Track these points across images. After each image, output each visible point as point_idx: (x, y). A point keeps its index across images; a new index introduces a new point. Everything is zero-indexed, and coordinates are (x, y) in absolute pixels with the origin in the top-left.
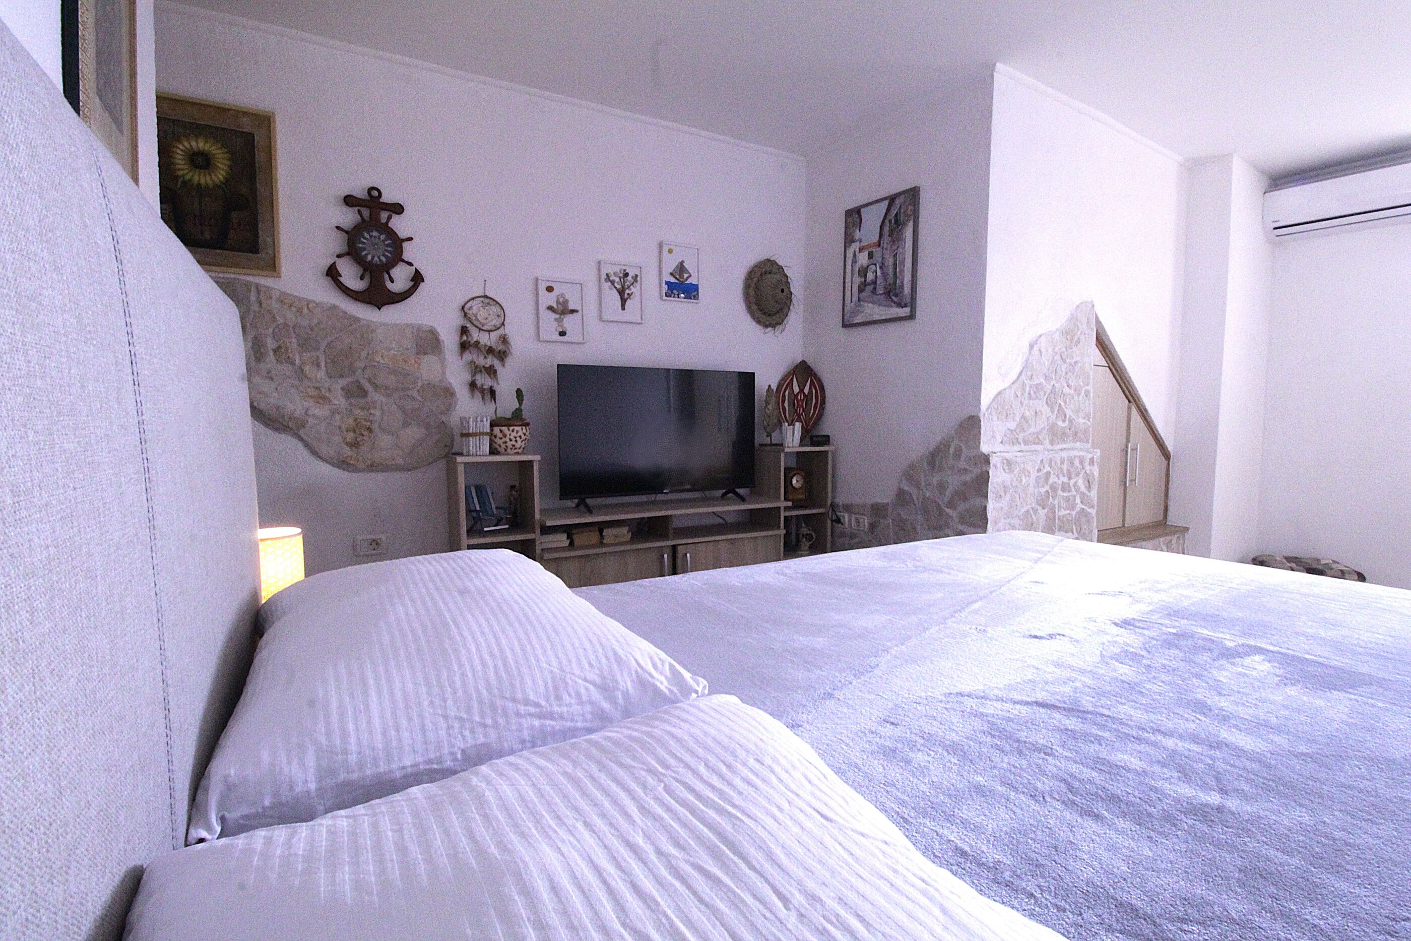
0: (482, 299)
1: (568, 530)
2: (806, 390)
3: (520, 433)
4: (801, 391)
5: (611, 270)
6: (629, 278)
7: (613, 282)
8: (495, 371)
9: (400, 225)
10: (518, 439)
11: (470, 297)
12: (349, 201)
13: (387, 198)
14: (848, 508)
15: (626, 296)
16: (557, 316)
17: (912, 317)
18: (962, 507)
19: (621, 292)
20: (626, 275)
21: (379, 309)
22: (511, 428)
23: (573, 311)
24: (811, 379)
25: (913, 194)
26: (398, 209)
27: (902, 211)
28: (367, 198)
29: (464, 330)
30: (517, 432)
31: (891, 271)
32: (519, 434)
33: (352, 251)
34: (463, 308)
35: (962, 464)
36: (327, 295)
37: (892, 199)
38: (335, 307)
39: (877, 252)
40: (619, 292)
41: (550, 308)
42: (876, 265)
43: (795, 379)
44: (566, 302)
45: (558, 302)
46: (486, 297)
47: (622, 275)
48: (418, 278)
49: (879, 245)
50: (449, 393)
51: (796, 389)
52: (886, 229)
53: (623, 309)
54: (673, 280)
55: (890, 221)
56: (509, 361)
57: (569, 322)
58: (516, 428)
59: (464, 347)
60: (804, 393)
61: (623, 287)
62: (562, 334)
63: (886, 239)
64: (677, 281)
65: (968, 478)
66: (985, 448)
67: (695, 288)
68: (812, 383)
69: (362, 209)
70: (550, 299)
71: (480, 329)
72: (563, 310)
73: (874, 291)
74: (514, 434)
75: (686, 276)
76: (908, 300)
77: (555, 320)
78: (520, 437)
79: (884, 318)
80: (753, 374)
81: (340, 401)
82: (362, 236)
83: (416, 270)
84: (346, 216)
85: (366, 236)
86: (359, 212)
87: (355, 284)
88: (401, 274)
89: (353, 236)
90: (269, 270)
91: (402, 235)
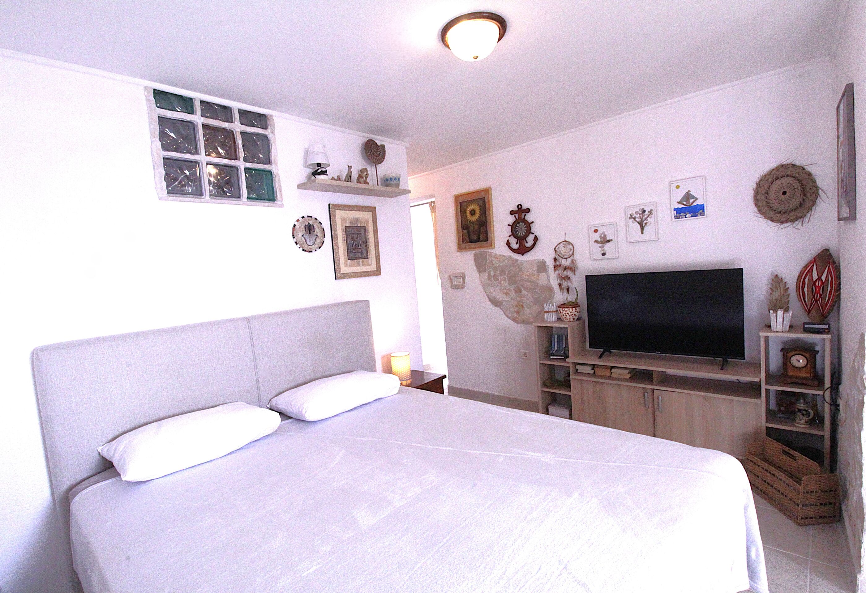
0: (564, 243)
2: (823, 278)
4: (819, 278)
5: (633, 211)
6: (646, 213)
7: (635, 218)
8: (569, 279)
9: (529, 217)
10: (567, 314)
11: (558, 243)
12: (512, 213)
13: (524, 207)
15: (644, 224)
16: (601, 245)
19: (640, 223)
20: (644, 211)
21: (523, 255)
22: (563, 309)
23: (608, 241)
24: (829, 266)
26: (528, 210)
28: (517, 209)
29: (555, 259)
30: (566, 311)
33: (514, 233)
34: (555, 248)
36: (507, 253)
38: (510, 257)
40: (638, 223)
41: (596, 241)
43: (815, 266)
44: (605, 236)
45: (601, 237)
46: (565, 241)
47: (641, 212)
48: (536, 239)
50: (551, 289)
51: (815, 277)
53: (642, 233)
54: (681, 206)
56: (578, 272)
57: (608, 247)
58: (566, 309)
59: (556, 267)
60: (822, 280)
61: (642, 219)
62: (604, 254)
64: (685, 206)
67: (702, 207)
68: (829, 271)
69: (516, 215)
70: (597, 237)
71: (562, 258)
72: (604, 241)
75: (691, 201)
77: (600, 247)
80: (742, 269)
81: (513, 294)
82: (516, 226)
83: (535, 236)
84: (511, 219)
85: (518, 225)
86: (515, 216)
87: (515, 246)
88: (530, 239)
89: (513, 227)
90: (491, 246)
91: (530, 221)
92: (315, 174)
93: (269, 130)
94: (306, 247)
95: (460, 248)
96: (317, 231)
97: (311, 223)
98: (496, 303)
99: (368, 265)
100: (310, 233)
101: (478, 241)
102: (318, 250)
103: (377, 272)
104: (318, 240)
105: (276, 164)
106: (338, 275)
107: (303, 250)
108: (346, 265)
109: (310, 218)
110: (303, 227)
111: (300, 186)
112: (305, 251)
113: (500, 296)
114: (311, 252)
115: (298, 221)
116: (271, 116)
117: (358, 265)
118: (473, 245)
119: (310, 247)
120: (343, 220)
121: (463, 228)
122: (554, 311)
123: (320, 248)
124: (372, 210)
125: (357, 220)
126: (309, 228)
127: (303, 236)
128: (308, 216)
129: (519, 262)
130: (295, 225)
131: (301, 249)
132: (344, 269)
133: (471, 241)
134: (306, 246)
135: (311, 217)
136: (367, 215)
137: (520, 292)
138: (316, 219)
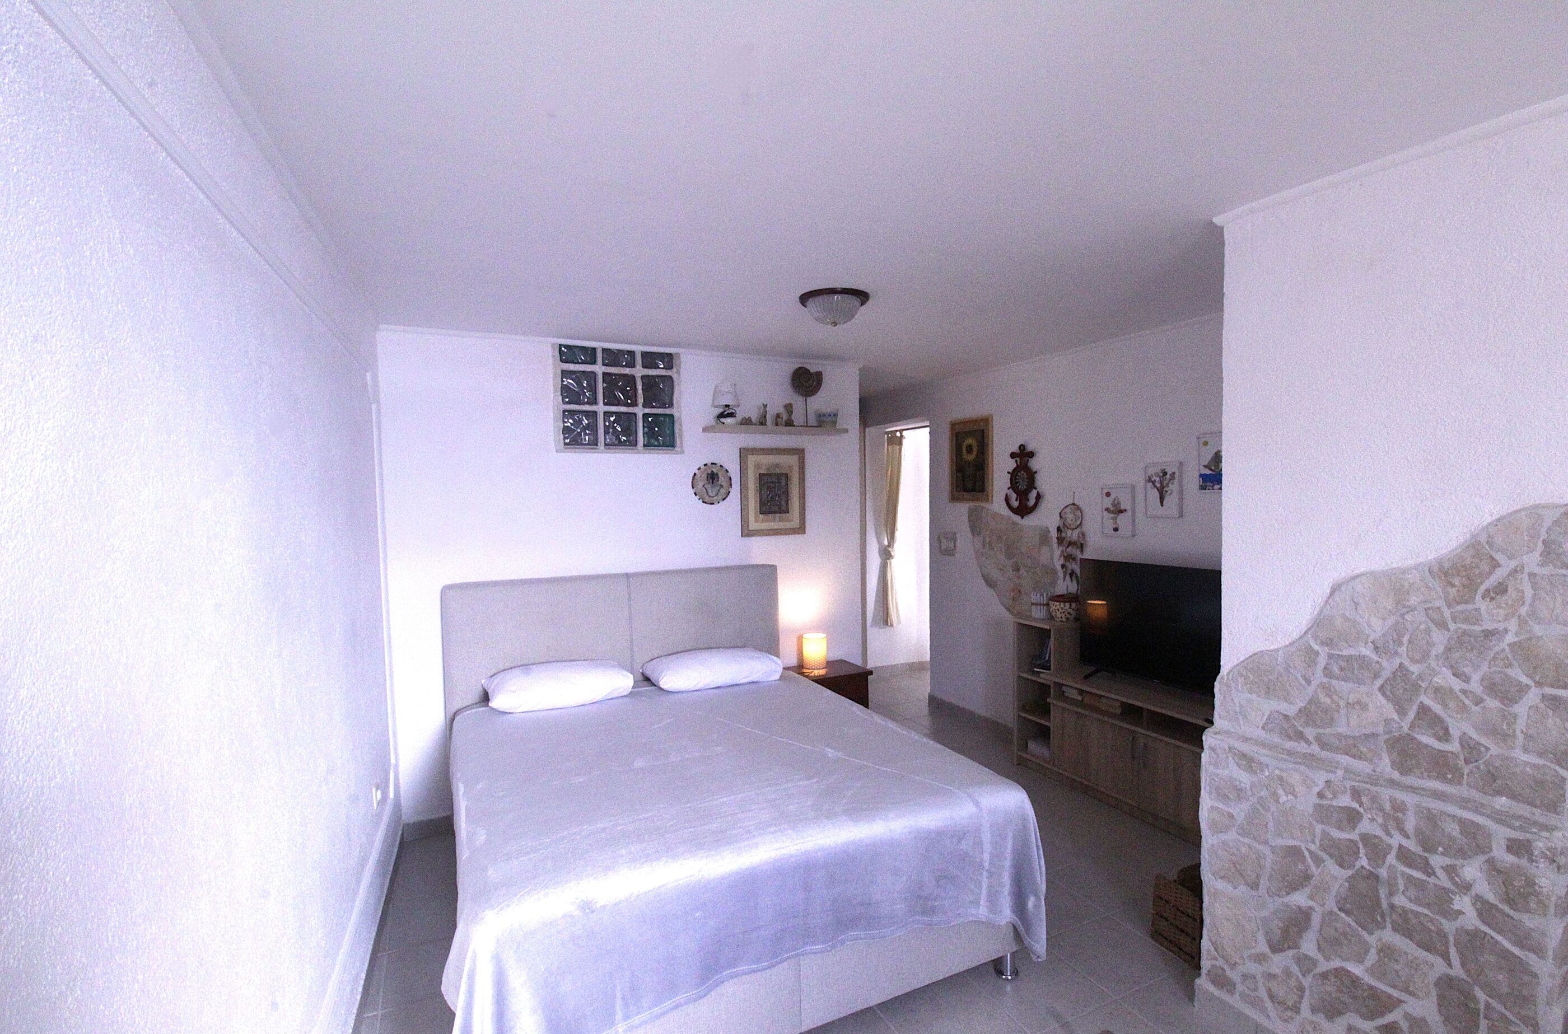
0: (1071, 506)
3: (1058, 607)
5: (1152, 471)
6: (1168, 476)
7: (1153, 483)
8: (1073, 559)
9: (1034, 464)
11: (1065, 505)
12: (1013, 455)
13: (1028, 449)
15: (1164, 493)
16: (1113, 515)
19: (1160, 490)
20: (1165, 474)
21: (1022, 518)
22: (1056, 603)
23: (1123, 511)
26: (1031, 454)
28: (1019, 451)
29: (1060, 529)
33: (1014, 485)
34: (1060, 513)
36: (1005, 511)
38: (1009, 518)
40: (1158, 490)
41: (1107, 510)
44: (1119, 503)
45: (1113, 505)
46: (1074, 504)
47: (1161, 474)
48: (1039, 497)
50: (1054, 572)
53: (1162, 505)
54: (1208, 472)
57: (1123, 520)
59: (1060, 540)
61: (1162, 485)
62: (1116, 530)
64: (1211, 472)
69: (1018, 459)
70: (1108, 502)
71: (1068, 528)
72: (1118, 510)
75: (1218, 462)
77: (1112, 518)
81: (1010, 573)
82: (1017, 475)
83: (1038, 492)
84: (1012, 464)
85: (1019, 474)
86: (1016, 461)
87: (1015, 504)
88: (1033, 495)
89: (1014, 474)
90: (988, 500)
91: (1034, 470)
92: (721, 416)
93: (674, 370)
94: (707, 499)
95: (954, 498)
96: (722, 480)
97: (715, 471)
98: (990, 583)
99: (788, 521)
100: (713, 483)
101: (973, 490)
102: (722, 503)
103: (801, 529)
104: (723, 491)
105: (679, 407)
106: (747, 532)
107: (703, 502)
108: (756, 521)
109: (714, 466)
110: (705, 476)
111: (705, 430)
112: (706, 503)
113: (995, 574)
114: (713, 504)
115: (699, 469)
116: (678, 354)
117: (774, 520)
118: (966, 495)
119: (712, 499)
120: (758, 466)
121: (958, 471)
122: (1044, 605)
123: (724, 499)
124: (800, 453)
125: (777, 466)
126: (712, 477)
127: (703, 486)
128: (712, 464)
129: (1019, 526)
130: (695, 474)
131: (701, 501)
132: (753, 525)
133: (966, 490)
134: (707, 497)
135: (716, 464)
136: (792, 460)
137: (1018, 570)
138: (721, 466)
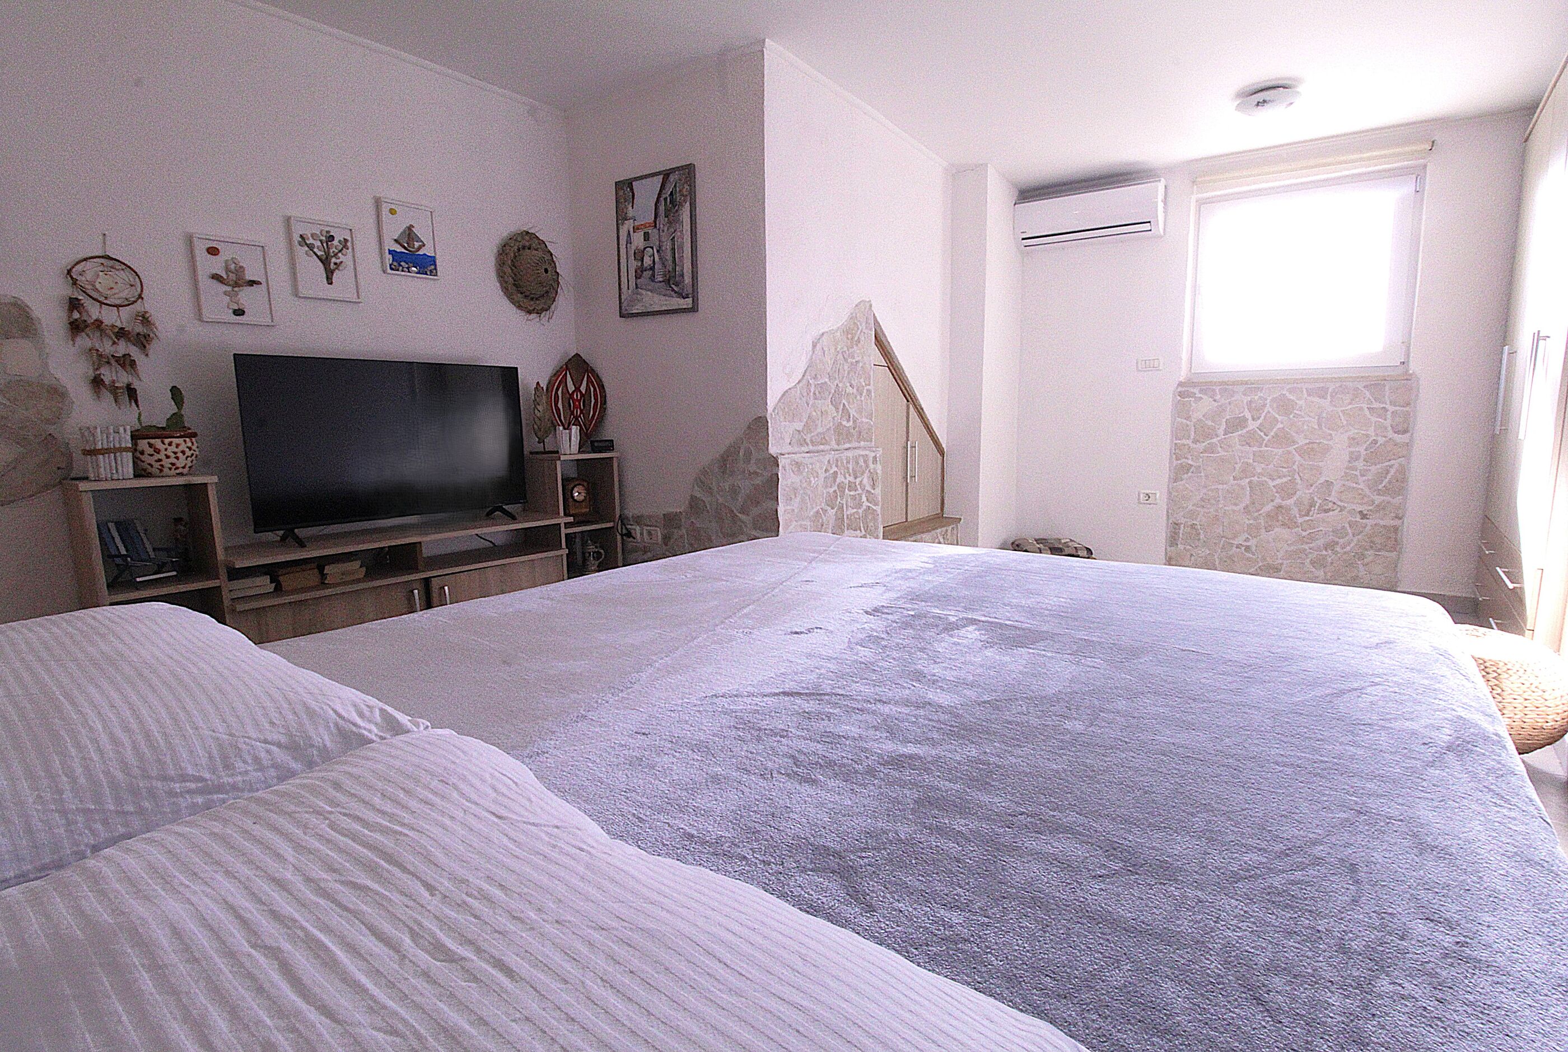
0: (102, 261)
1: (272, 571)
2: (583, 389)
4: (577, 389)
5: (306, 231)
6: (335, 242)
7: (311, 247)
8: (133, 364)
10: (180, 455)
11: (80, 256)
14: (638, 520)
15: (332, 266)
16: (229, 289)
17: (694, 309)
18: (755, 511)
19: (325, 261)
20: (332, 238)
22: (167, 441)
23: (252, 283)
24: (588, 375)
25: (688, 171)
27: (678, 189)
29: (74, 304)
30: (177, 446)
31: (669, 257)
32: (181, 448)
34: (69, 272)
35: (752, 468)
37: (666, 174)
39: (653, 233)
40: (321, 260)
41: (216, 277)
42: (652, 248)
43: (568, 375)
44: (240, 270)
45: (227, 270)
46: (108, 257)
47: (324, 238)
49: (655, 226)
50: (57, 393)
51: (571, 388)
52: (662, 208)
53: (329, 282)
54: (399, 249)
55: (665, 199)
56: (153, 348)
57: (246, 297)
58: (175, 441)
59: (76, 328)
60: (581, 392)
61: (327, 254)
62: (239, 312)
63: (662, 219)
64: (403, 250)
65: (758, 481)
66: (773, 450)
67: (433, 261)
68: (589, 380)
70: (215, 266)
71: (101, 303)
72: (236, 280)
73: (652, 278)
74: (173, 448)
75: (417, 245)
76: (690, 291)
77: (225, 293)
78: (183, 452)
79: (664, 308)
80: (516, 368)
